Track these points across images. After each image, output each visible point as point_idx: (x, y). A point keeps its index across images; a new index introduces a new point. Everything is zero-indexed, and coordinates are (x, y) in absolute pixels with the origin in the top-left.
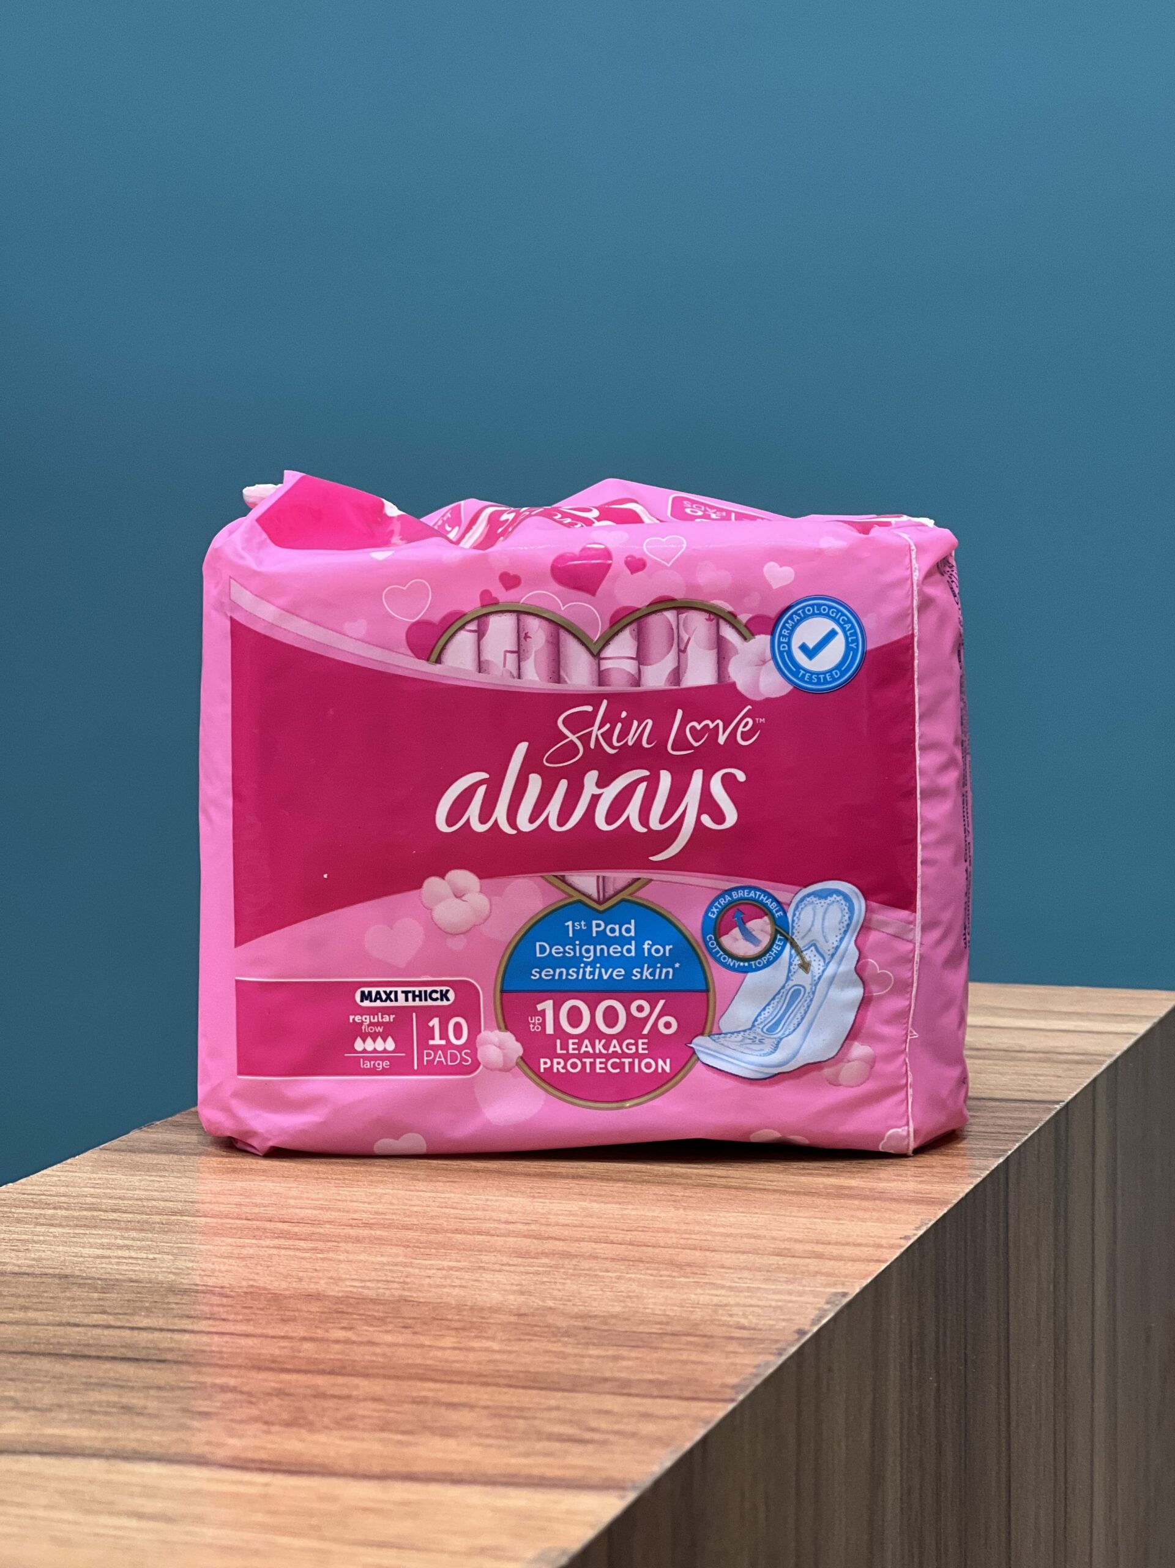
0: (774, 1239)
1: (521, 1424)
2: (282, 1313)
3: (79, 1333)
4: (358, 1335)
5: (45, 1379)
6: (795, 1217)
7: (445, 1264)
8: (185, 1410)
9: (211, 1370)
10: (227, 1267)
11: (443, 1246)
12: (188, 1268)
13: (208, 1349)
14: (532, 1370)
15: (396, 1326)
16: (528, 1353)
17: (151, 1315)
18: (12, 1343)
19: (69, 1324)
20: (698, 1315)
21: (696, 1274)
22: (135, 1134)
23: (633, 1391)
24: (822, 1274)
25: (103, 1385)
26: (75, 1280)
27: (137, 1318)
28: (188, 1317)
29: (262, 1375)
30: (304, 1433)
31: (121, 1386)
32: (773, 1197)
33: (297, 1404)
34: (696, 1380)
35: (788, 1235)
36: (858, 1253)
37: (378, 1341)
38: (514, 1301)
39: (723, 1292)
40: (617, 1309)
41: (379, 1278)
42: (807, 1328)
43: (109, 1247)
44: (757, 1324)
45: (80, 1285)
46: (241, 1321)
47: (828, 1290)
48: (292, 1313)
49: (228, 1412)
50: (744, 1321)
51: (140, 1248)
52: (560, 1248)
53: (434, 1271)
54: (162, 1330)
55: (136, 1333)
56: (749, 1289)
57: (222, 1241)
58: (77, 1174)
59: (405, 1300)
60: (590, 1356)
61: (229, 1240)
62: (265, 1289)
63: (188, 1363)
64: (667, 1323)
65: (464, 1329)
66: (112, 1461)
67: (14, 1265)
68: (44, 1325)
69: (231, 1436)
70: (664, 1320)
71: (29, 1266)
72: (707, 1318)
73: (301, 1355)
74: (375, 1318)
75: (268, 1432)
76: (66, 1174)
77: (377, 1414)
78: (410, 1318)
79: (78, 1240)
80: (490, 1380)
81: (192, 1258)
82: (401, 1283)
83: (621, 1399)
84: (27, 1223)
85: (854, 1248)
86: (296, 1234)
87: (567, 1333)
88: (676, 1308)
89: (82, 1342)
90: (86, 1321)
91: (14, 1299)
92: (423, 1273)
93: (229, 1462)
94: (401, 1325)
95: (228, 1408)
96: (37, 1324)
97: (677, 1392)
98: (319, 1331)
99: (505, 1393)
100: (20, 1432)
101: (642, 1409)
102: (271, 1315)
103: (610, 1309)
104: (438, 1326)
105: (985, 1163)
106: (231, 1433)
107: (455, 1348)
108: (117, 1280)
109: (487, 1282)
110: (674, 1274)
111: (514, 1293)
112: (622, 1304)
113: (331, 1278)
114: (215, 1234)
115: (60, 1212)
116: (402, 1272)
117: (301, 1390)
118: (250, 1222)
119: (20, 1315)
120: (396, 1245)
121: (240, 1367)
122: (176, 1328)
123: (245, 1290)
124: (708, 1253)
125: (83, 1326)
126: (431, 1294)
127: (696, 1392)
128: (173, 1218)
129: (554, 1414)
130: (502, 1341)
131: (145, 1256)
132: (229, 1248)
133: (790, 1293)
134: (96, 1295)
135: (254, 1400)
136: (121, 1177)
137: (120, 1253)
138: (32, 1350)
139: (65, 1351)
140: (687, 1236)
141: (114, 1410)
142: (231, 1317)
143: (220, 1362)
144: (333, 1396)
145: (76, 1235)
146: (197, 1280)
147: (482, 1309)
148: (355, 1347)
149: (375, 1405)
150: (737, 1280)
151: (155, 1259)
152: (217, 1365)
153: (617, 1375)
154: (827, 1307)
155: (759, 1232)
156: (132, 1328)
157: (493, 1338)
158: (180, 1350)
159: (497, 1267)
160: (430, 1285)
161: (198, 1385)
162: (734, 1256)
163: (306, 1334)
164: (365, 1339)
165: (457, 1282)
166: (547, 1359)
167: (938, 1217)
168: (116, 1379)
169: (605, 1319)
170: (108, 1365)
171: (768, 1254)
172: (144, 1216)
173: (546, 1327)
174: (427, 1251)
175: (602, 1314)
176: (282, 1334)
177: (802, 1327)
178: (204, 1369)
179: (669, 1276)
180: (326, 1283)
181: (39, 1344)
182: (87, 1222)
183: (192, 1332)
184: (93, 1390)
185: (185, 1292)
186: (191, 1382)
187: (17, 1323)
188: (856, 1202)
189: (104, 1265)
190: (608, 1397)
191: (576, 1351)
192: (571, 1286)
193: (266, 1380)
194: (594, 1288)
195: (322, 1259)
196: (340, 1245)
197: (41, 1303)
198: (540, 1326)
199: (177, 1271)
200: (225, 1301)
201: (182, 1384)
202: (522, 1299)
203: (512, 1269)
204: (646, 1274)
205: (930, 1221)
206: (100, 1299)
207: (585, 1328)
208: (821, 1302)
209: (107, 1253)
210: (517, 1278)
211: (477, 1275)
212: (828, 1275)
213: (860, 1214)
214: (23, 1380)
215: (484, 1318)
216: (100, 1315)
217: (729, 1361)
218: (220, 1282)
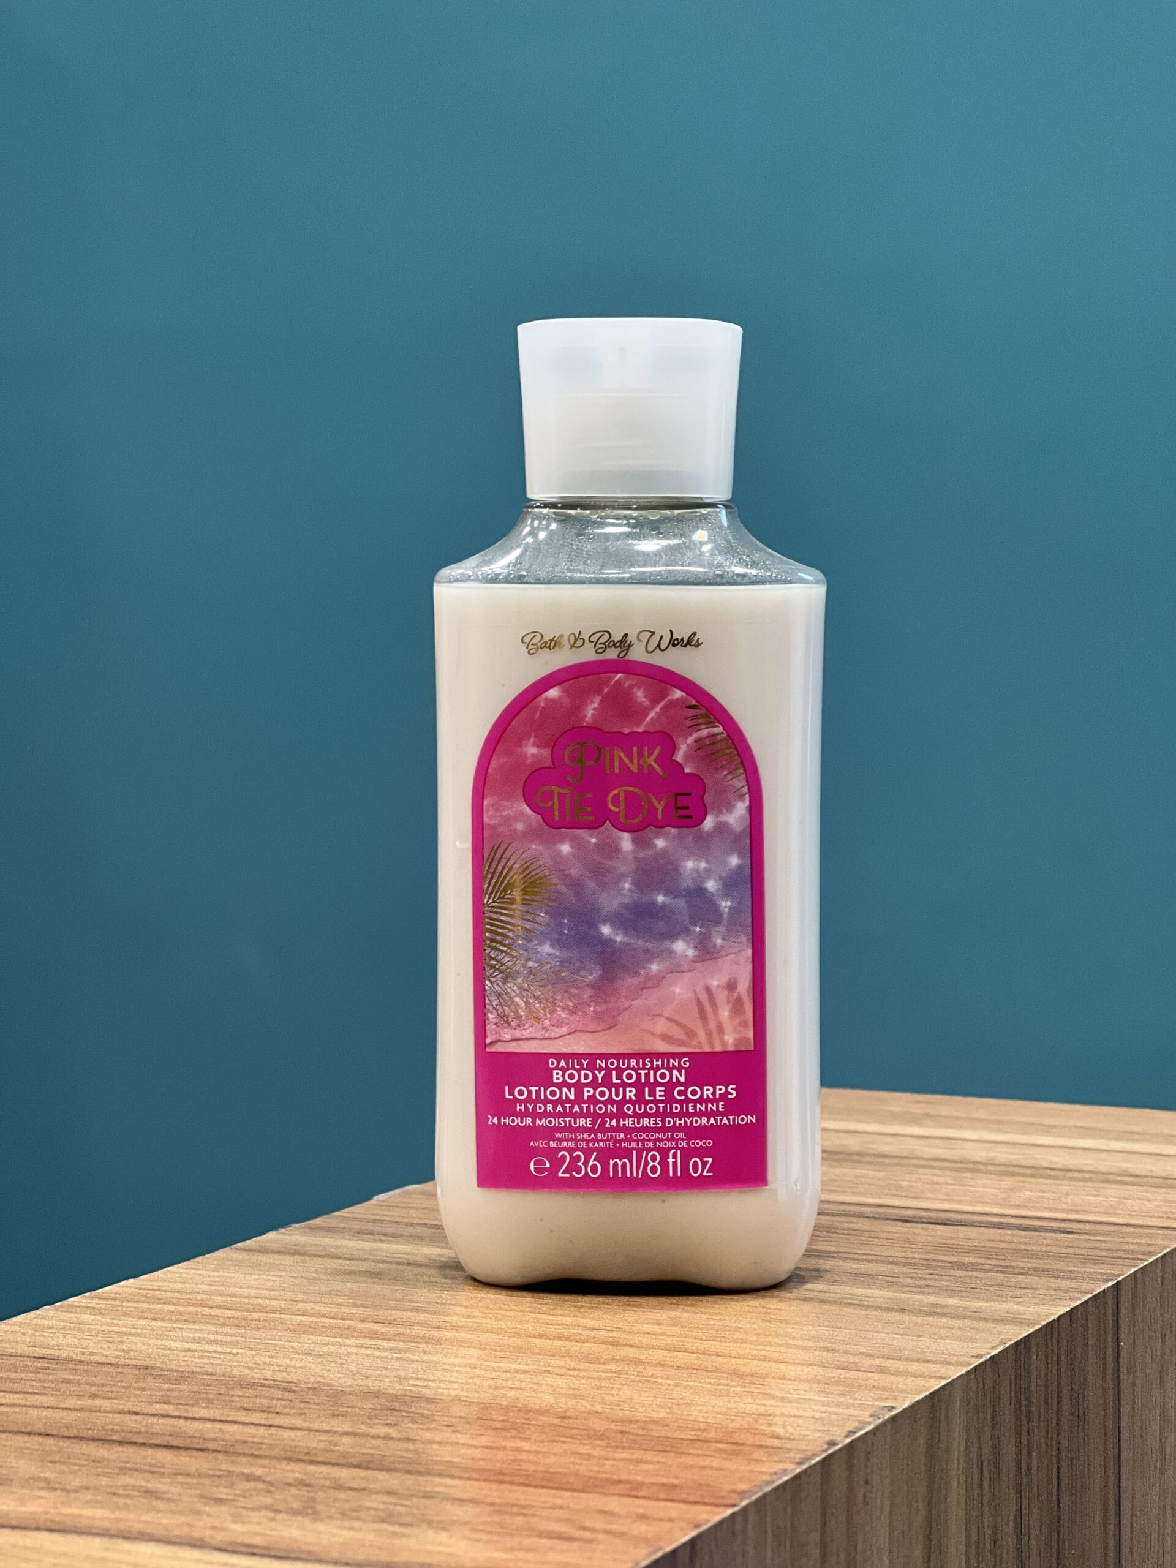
0: (846, 1352)
1: (519, 1520)
2: (336, 1408)
3: (136, 1420)
4: (399, 1432)
5: (85, 1463)
6: (876, 1332)
7: (514, 1366)
8: (202, 1496)
9: (244, 1460)
10: (302, 1364)
11: (519, 1349)
12: (265, 1363)
13: (250, 1439)
14: (552, 1470)
15: (439, 1425)
16: (555, 1454)
17: (211, 1406)
18: (67, 1428)
19: (130, 1413)
20: (739, 1423)
21: (754, 1384)
22: (271, 1235)
23: (641, 1494)
24: (878, 1388)
25: (137, 1470)
26: (153, 1372)
27: (196, 1409)
28: (245, 1409)
29: (292, 1466)
30: (307, 1522)
31: (153, 1471)
32: (864, 1312)
33: (312, 1495)
34: (709, 1485)
35: (862, 1350)
36: (924, 1370)
37: (418, 1438)
38: (564, 1404)
39: (771, 1402)
40: (662, 1414)
41: (444, 1379)
42: (839, 1439)
43: (199, 1341)
44: (792, 1434)
45: (155, 1376)
46: (293, 1414)
47: (877, 1403)
48: (345, 1409)
49: (241, 1499)
50: (780, 1431)
51: (227, 1343)
52: (632, 1355)
53: (499, 1373)
54: (214, 1420)
55: (189, 1422)
56: (797, 1401)
57: (309, 1339)
58: (199, 1272)
59: (459, 1400)
60: (615, 1459)
61: (314, 1338)
62: (329, 1385)
63: (226, 1452)
64: (704, 1430)
65: (503, 1429)
66: (114, 1540)
67: (103, 1355)
68: (105, 1412)
69: (235, 1522)
70: (702, 1426)
71: (115, 1357)
72: (746, 1426)
73: (337, 1448)
74: (422, 1415)
75: (273, 1520)
76: (189, 1271)
77: (381, 1506)
78: (456, 1417)
79: (173, 1334)
80: (507, 1478)
81: (273, 1354)
82: (462, 1383)
83: (626, 1501)
84: (131, 1316)
85: (921, 1364)
86: (382, 1334)
87: (602, 1437)
88: (719, 1416)
89: (134, 1430)
90: (146, 1411)
91: (87, 1387)
92: (488, 1374)
93: (224, 1547)
94: (446, 1423)
95: (244, 1497)
96: (99, 1411)
97: (684, 1496)
98: (363, 1427)
99: (517, 1491)
100: (39, 1509)
101: (641, 1511)
102: (325, 1410)
103: (655, 1415)
104: (480, 1426)
105: (1091, 1286)
106: (236, 1518)
107: (487, 1447)
108: (193, 1372)
109: (547, 1385)
110: (732, 1383)
111: (567, 1396)
112: (668, 1411)
113: (398, 1377)
114: (305, 1332)
115: (167, 1307)
116: (468, 1373)
117: (321, 1482)
118: (343, 1322)
119: (88, 1402)
120: (474, 1347)
121: (274, 1458)
122: (228, 1419)
123: (310, 1385)
124: (774, 1364)
125: (143, 1414)
126: (488, 1395)
127: (702, 1496)
128: (272, 1315)
129: (557, 1513)
130: (535, 1441)
131: (229, 1350)
132: (313, 1345)
133: (838, 1405)
134: (166, 1386)
135: (273, 1489)
136: (238, 1276)
137: (207, 1347)
138: (85, 1434)
139: (114, 1438)
140: (761, 1347)
141: (136, 1493)
142: (287, 1410)
143: (256, 1453)
144: (350, 1489)
145: (173, 1329)
146: (268, 1374)
147: (531, 1411)
148: (390, 1443)
149: (386, 1498)
150: (792, 1391)
151: (238, 1353)
152: (252, 1455)
153: (632, 1477)
154: (871, 1419)
155: (834, 1346)
156: (186, 1418)
157: (527, 1439)
158: (223, 1440)
159: (563, 1371)
160: (490, 1387)
161: (225, 1473)
162: (799, 1367)
163: (350, 1430)
164: (404, 1435)
165: (518, 1384)
166: (572, 1460)
167: (1020, 1337)
168: (151, 1465)
169: (644, 1424)
170: (150, 1452)
171: (835, 1368)
172: (245, 1313)
173: (585, 1430)
174: (502, 1354)
175: (644, 1419)
176: (327, 1428)
177: (835, 1438)
178: (239, 1459)
179: (727, 1385)
180: (390, 1382)
181: (93, 1430)
182: (188, 1317)
183: (243, 1423)
184: (125, 1474)
185: (252, 1385)
186: (221, 1470)
187: (81, 1410)
188: (944, 1320)
189: (186, 1358)
190: (615, 1498)
191: (603, 1453)
192: (627, 1392)
193: (293, 1471)
194: (647, 1394)
195: (397, 1358)
196: (420, 1345)
197: (112, 1392)
198: (579, 1429)
199: (254, 1366)
200: (287, 1395)
201: (210, 1472)
202: (572, 1402)
203: (576, 1373)
204: (705, 1382)
205: (1011, 1340)
206: (169, 1390)
207: (622, 1432)
208: (865, 1415)
209: (194, 1346)
210: (577, 1382)
211: (540, 1378)
212: (884, 1389)
213: (943, 1332)
214: (63, 1463)
215: (527, 1419)
216: (163, 1405)
217: (749, 1468)
218: (289, 1378)
